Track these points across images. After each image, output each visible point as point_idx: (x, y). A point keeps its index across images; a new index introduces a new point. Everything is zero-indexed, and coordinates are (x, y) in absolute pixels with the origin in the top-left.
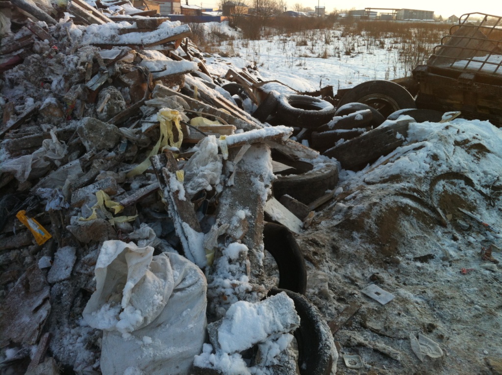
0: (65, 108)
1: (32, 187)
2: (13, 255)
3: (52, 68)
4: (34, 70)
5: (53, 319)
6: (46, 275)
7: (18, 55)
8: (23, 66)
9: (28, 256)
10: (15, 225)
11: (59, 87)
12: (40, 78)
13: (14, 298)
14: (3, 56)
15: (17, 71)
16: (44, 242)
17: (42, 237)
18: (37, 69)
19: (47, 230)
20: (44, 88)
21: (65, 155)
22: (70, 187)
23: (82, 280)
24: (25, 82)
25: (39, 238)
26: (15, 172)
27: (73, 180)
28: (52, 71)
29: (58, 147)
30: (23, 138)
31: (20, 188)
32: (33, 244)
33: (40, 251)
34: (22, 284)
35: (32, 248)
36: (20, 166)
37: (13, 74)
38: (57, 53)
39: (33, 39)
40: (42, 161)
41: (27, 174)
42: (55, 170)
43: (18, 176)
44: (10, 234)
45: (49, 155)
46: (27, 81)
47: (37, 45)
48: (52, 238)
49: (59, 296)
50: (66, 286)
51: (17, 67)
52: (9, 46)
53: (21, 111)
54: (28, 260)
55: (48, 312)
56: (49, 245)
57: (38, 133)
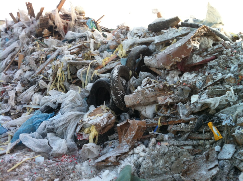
0: (237, 79)
1: (216, 113)
2: (201, 142)
3: (232, 61)
4: (223, 61)
5: (219, 176)
6: (217, 155)
7: (215, 55)
8: (218, 60)
9: (208, 144)
10: (205, 128)
11: (234, 70)
12: (225, 65)
13: (200, 161)
14: (209, 56)
15: (214, 62)
16: (218, 140)
17: (218, 137)
18: (224, 61)
19: (221, 134)
20: (227, 70)
21: (237, 100)
22: (237, 115)
23: (237, 162)
24: (217, 67)
25: (216, 137)
26: (211, 104)
27: (239, 112)
28: (232, 62)
29: (233, 95)
30: (216, 90)
31: (210, 112)
32: (212, 139)
33: (215, 143)
34: (206, 155)
35: (211, 141)
36: (214, 102)
37: (212, 63)
38: (236, 54)
39: (223, 49)
40: (225, 101)
41: (217, 105)
42: (229, 107)
43: (212, 106)
44: (201, 133)
45: (229, 99)
46: (219, 66)
47: (225, 51)
48: (222, 139)
49: (223, 167)
50: (227, 163)
51: (214, 60)
52: (212, 51)
53: (215, 78)
54: (208, 146)
55: (217, 172)
56: (220, 142)
57: (223, 88)
